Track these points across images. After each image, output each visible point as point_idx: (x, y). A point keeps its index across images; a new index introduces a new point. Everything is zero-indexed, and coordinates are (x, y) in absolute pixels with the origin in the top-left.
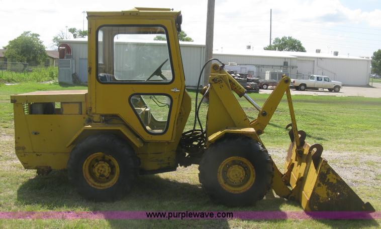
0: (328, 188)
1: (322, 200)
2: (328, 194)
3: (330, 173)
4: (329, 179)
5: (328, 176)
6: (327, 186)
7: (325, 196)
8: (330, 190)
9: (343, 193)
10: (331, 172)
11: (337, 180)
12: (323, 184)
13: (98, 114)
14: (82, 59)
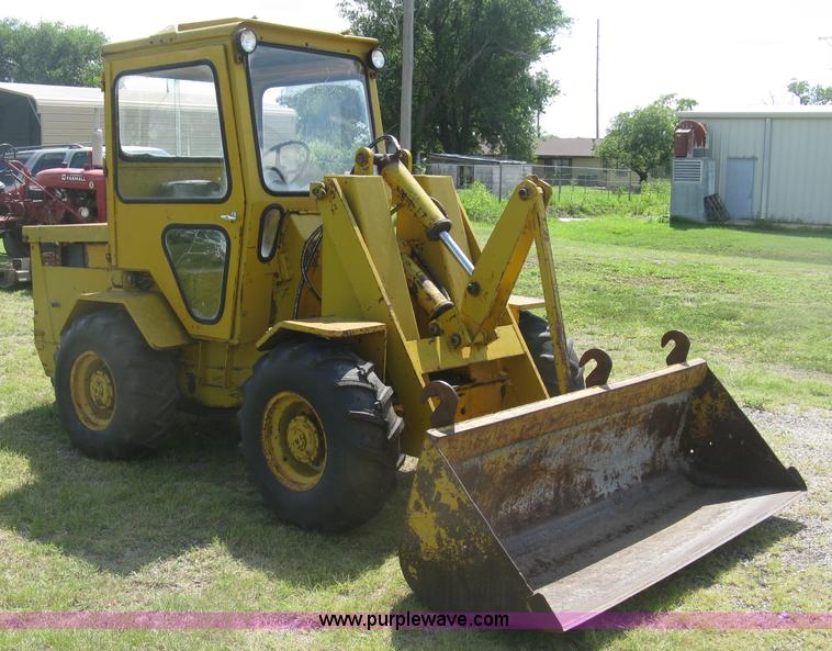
0: (438, 521)
1: (428, 556)
2: (439, 539)
3: (441, 477)
4: (439, 494)
5: (437, 482)
6: (434, 514)
7: (433, 543)
8: (444, 527)
9: (475, 547)
10: (443, 473)
11: (459, 499)
12: (427, 506)
13: (121, 269)
14: (736, 159)
